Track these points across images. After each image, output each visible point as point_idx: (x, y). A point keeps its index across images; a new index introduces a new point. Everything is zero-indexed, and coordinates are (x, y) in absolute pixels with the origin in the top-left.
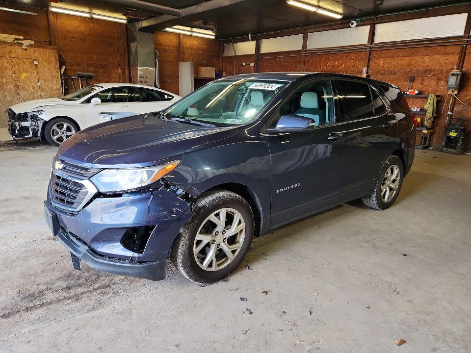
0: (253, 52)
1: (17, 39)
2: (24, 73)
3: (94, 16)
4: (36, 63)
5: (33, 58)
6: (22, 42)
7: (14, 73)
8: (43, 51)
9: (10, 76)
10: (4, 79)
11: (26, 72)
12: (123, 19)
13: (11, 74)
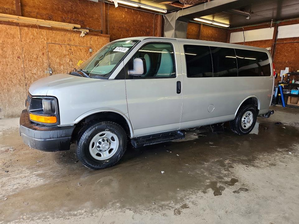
0: (271, 37)
1: (75, 28)
2: (80, 61)
3: (142, 6)
4: (90, 50)
5: (89, 45)
6: (80, 30)
7: (71, 60)
8: (98, 38)
9: (67, 63)
10: (62, 66)
11: (82, 60)
12: (164, 10)
13: (68, 61)
